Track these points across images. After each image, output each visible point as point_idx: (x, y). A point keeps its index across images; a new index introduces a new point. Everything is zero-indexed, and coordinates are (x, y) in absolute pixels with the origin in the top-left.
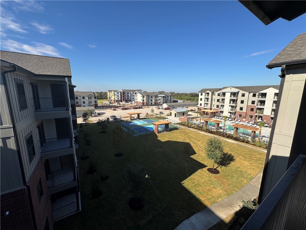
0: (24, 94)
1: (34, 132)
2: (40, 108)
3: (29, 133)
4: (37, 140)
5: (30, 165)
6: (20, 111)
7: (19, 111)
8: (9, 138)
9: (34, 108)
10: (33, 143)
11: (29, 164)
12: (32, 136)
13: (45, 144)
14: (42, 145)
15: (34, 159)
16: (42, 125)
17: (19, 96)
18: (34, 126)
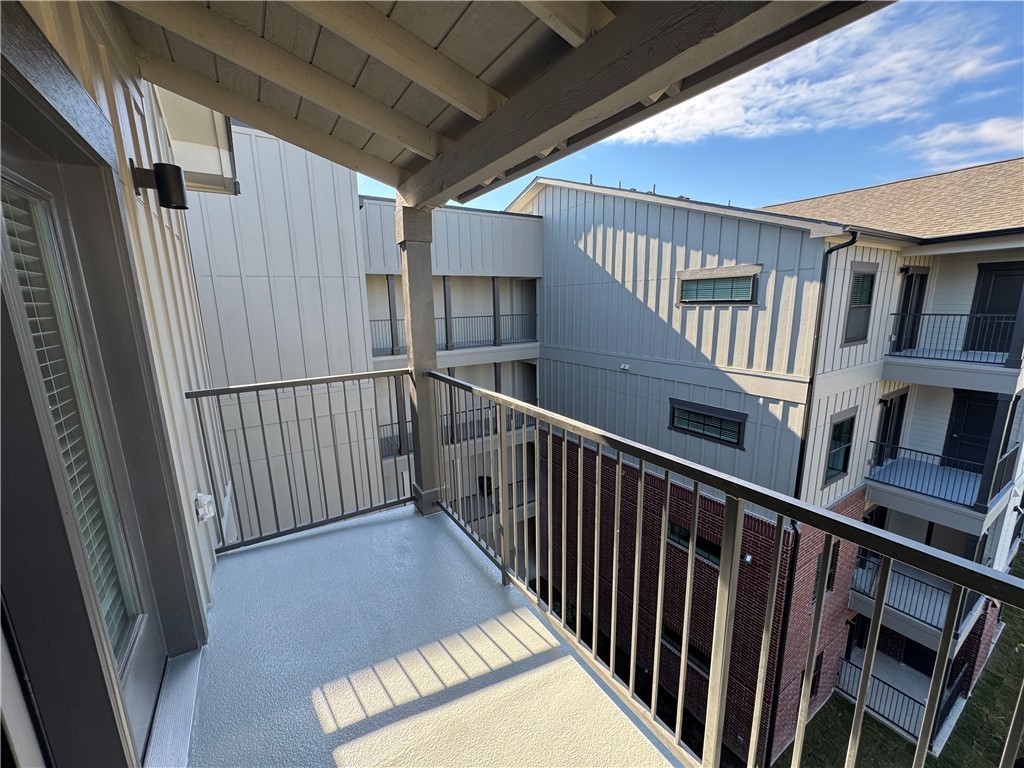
0: (870, 301)
1: (864, 411)
2: (912, 344)
3: (849, 410)
4: (866, 436)
5: (822, 489)
6: (842, 347)
7: (838, 346)
8: (795, 404)
9: (888, 345)
10: (849, 440)
11: (820, 485)
12: (852, 420)
13: (890, 461)
14: (879, 460)
15: (840, 482)
16: (903, 399)
17: (850, 308)
18: (872, 395)
